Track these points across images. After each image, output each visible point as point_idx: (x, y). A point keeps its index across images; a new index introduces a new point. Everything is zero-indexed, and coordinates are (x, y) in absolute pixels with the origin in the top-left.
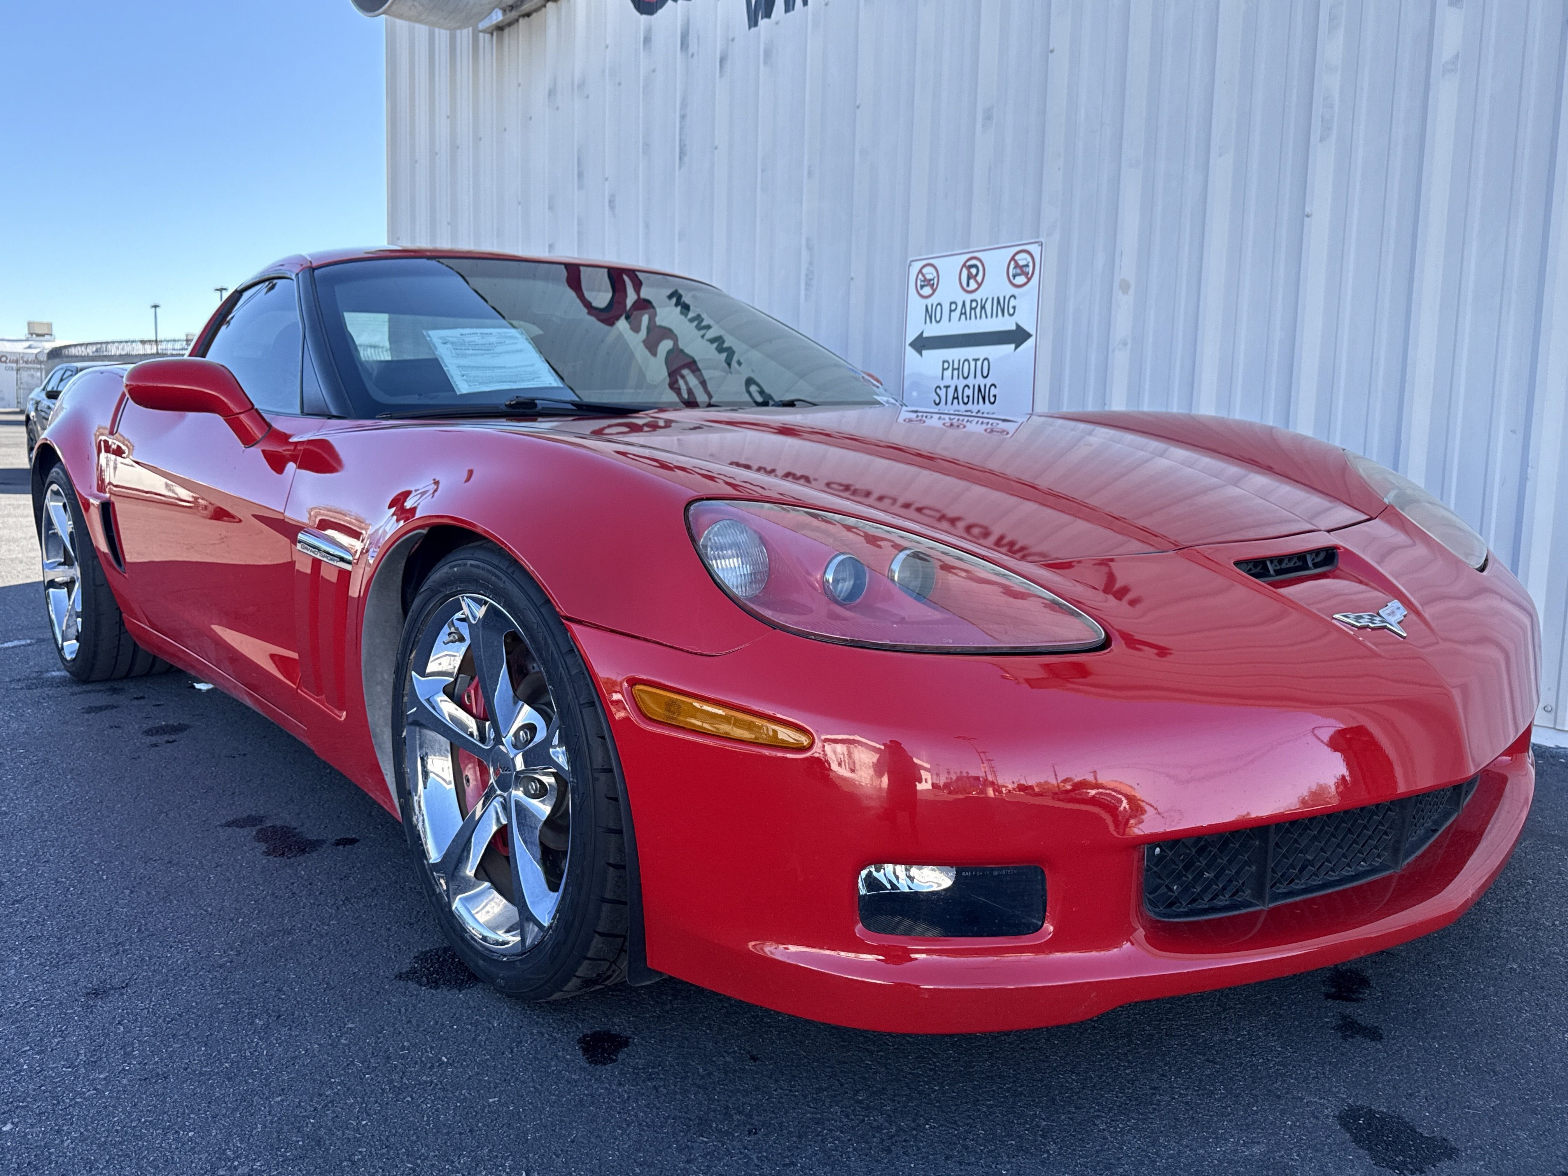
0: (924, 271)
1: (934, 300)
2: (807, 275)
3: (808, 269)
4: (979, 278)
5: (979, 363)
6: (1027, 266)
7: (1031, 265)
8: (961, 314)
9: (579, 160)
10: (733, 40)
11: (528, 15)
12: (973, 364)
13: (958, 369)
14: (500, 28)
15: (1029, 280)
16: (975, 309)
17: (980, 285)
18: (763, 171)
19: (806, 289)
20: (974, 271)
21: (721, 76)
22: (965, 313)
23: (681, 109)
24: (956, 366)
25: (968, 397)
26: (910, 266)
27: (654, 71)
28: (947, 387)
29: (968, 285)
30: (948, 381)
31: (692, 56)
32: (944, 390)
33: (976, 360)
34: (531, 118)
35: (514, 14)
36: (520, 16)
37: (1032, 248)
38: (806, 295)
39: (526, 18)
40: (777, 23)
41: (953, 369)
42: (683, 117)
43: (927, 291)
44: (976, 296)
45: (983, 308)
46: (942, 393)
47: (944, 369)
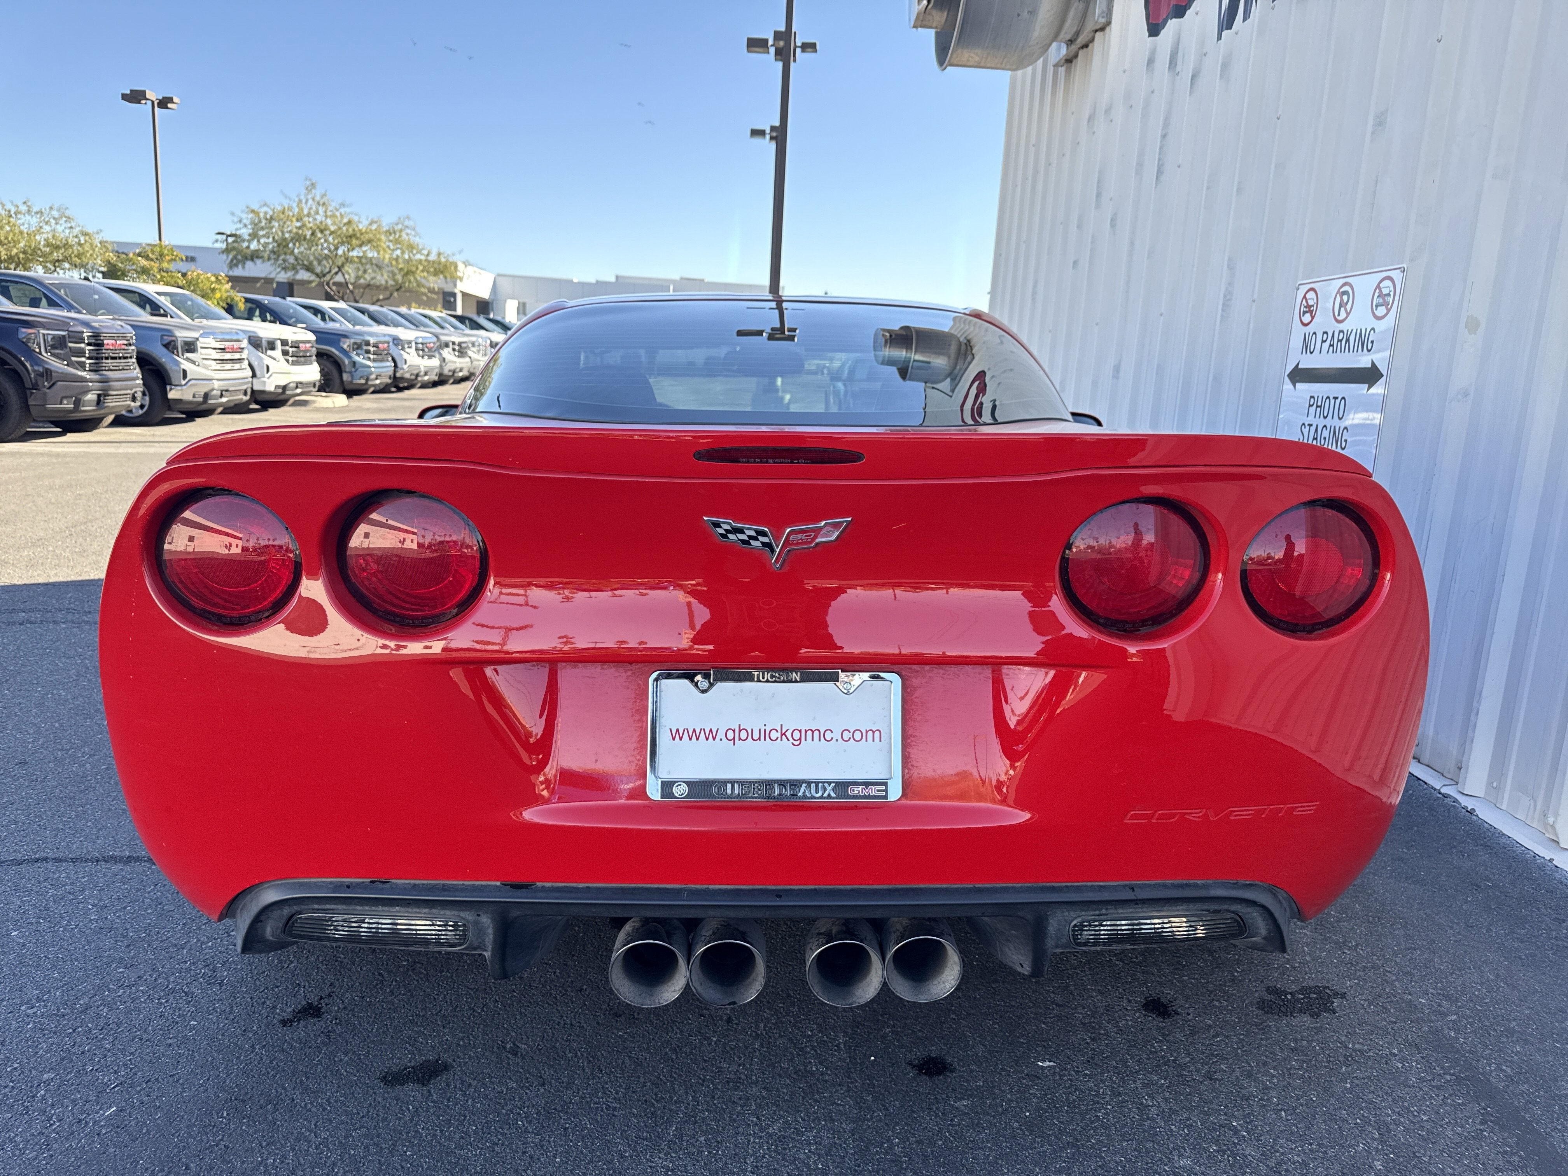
0: (1308, 296)
1: (1310, 329)
2: (1225, 296)
3: (1227, 289)
4: (1349, 307)
5: (1338, 401)
6: (1389, 295)
7: (1392, 294)
8: (1331, 345)
9: (1099, 182)
10: (1205, 55)
11: (1086, 46)
12: (1332, 401)
13: (1320, 407)
14: (1069, 61)
15: (1389, 311)
16: (1341, 341)
17: (1348, 314)
18: (1208, 188)
19: (1223, 310)
20: (1345, 298)
21: (1191, 94)
22: (1333, 345)
23: (1163, 129)
24: (1319, 404)
25: (1325, 438)
26: (1298, 289)
27: (1153, 92)
28: (1310, 425)
29: (1339, 315)
30: (1310, 419)
31: (1178, 74)
32: (1307, 428)
33: (1335, 398)
34: (1078, 143)
35: (1074, 48)
36: (1079, 49)
37: (1394, 274)
38: (1222, 316)
39: (1085, 49)
40: (1236, 33)
41: (1317, 406)
42: (1164, 136)
43: (1307, 318)
44: (1342, 326)
45: (1348, 340)
46: (1306, 431)
47: (1310, 406)
